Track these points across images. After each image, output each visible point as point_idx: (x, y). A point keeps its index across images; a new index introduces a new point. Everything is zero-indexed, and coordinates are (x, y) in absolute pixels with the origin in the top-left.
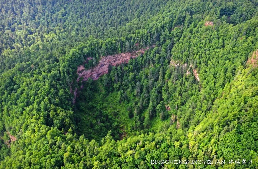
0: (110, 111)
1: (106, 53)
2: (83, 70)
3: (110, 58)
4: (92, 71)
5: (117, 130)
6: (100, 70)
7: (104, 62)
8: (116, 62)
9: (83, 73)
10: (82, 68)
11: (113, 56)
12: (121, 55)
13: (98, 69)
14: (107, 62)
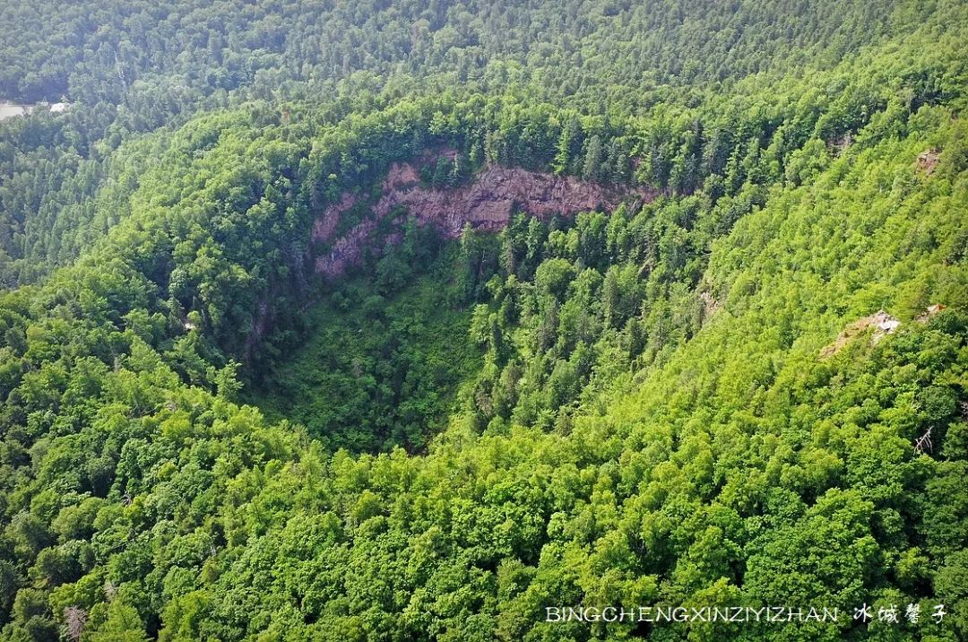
0: (433, 359)
1: (504, 152)
2: (411, 185)
3: (523, 179)
4: (447, 202)
5: (408, 428)
6: (478, 209)
7: (498, 185)
8: (547, 205)
9: (409, 195)
10: (409, 175)
11: (536, 178)
12: (566, 184)
13: (469, 204)
14: (508, 191)
